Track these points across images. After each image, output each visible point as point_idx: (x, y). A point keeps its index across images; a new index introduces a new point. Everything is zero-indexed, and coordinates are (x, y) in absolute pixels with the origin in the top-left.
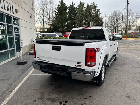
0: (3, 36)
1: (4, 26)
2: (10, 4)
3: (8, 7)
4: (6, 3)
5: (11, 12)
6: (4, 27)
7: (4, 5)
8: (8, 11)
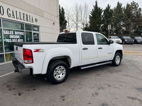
0: (21, 40)
1: (23, 32)
2: (30, 16)
3: (27, 18)
4: (26, 15)
5: (30, 22)
6: (23, 34)
7: (24, 17)
8: (27, 21)
